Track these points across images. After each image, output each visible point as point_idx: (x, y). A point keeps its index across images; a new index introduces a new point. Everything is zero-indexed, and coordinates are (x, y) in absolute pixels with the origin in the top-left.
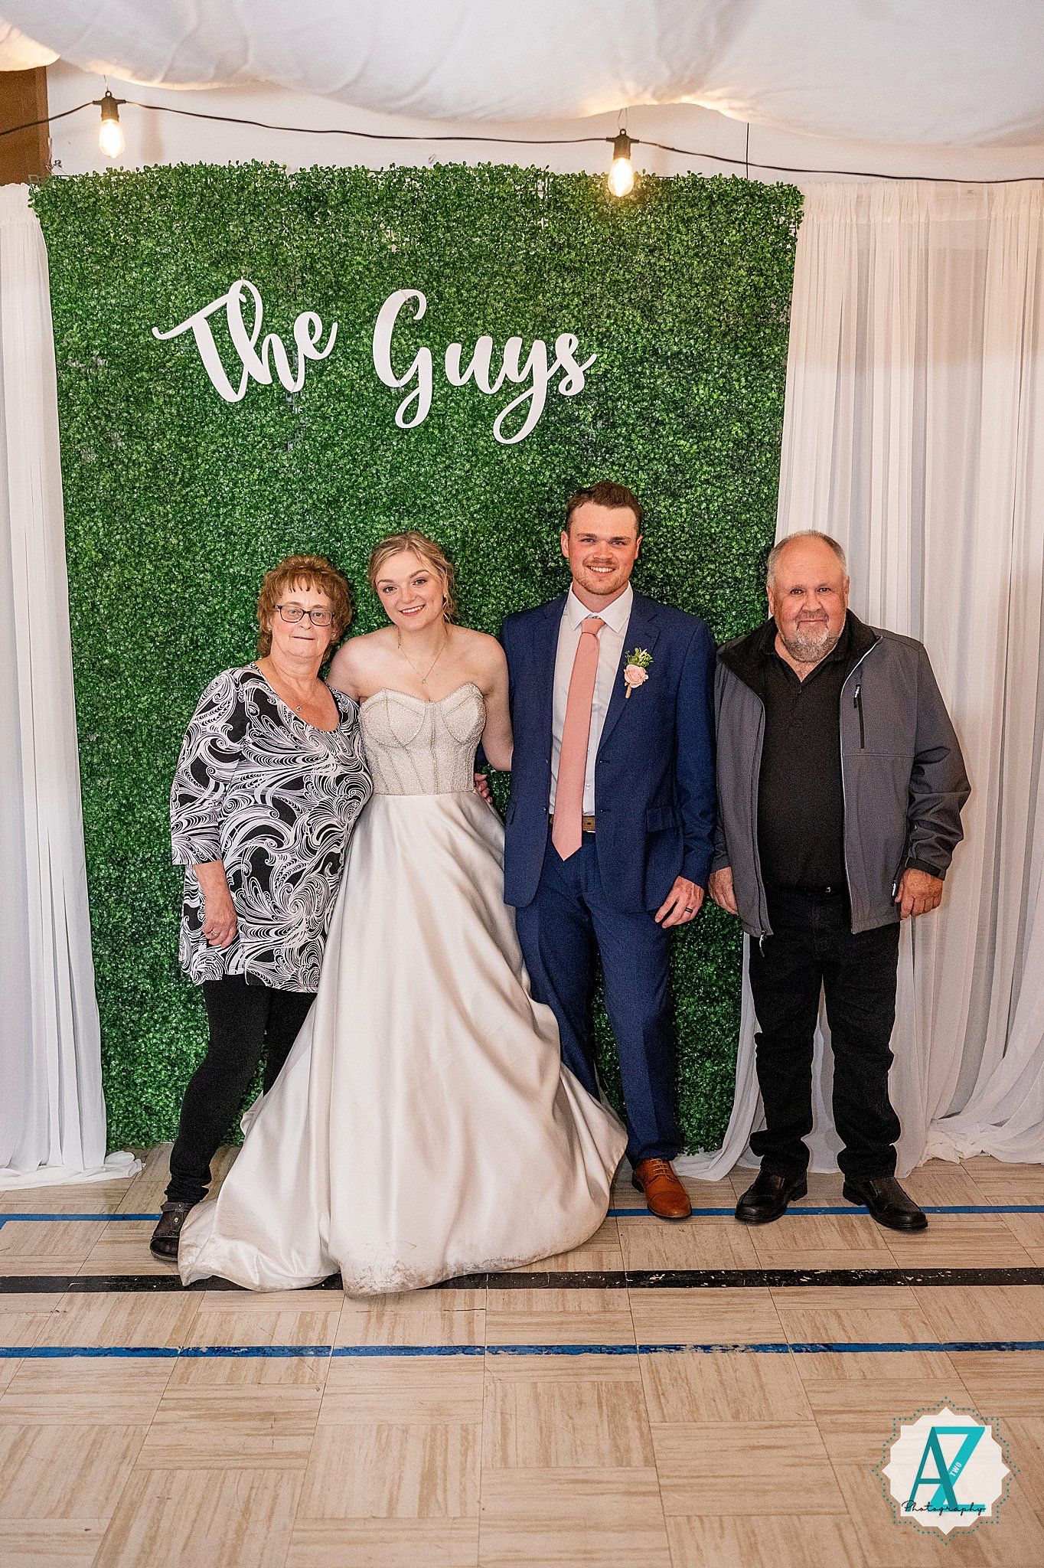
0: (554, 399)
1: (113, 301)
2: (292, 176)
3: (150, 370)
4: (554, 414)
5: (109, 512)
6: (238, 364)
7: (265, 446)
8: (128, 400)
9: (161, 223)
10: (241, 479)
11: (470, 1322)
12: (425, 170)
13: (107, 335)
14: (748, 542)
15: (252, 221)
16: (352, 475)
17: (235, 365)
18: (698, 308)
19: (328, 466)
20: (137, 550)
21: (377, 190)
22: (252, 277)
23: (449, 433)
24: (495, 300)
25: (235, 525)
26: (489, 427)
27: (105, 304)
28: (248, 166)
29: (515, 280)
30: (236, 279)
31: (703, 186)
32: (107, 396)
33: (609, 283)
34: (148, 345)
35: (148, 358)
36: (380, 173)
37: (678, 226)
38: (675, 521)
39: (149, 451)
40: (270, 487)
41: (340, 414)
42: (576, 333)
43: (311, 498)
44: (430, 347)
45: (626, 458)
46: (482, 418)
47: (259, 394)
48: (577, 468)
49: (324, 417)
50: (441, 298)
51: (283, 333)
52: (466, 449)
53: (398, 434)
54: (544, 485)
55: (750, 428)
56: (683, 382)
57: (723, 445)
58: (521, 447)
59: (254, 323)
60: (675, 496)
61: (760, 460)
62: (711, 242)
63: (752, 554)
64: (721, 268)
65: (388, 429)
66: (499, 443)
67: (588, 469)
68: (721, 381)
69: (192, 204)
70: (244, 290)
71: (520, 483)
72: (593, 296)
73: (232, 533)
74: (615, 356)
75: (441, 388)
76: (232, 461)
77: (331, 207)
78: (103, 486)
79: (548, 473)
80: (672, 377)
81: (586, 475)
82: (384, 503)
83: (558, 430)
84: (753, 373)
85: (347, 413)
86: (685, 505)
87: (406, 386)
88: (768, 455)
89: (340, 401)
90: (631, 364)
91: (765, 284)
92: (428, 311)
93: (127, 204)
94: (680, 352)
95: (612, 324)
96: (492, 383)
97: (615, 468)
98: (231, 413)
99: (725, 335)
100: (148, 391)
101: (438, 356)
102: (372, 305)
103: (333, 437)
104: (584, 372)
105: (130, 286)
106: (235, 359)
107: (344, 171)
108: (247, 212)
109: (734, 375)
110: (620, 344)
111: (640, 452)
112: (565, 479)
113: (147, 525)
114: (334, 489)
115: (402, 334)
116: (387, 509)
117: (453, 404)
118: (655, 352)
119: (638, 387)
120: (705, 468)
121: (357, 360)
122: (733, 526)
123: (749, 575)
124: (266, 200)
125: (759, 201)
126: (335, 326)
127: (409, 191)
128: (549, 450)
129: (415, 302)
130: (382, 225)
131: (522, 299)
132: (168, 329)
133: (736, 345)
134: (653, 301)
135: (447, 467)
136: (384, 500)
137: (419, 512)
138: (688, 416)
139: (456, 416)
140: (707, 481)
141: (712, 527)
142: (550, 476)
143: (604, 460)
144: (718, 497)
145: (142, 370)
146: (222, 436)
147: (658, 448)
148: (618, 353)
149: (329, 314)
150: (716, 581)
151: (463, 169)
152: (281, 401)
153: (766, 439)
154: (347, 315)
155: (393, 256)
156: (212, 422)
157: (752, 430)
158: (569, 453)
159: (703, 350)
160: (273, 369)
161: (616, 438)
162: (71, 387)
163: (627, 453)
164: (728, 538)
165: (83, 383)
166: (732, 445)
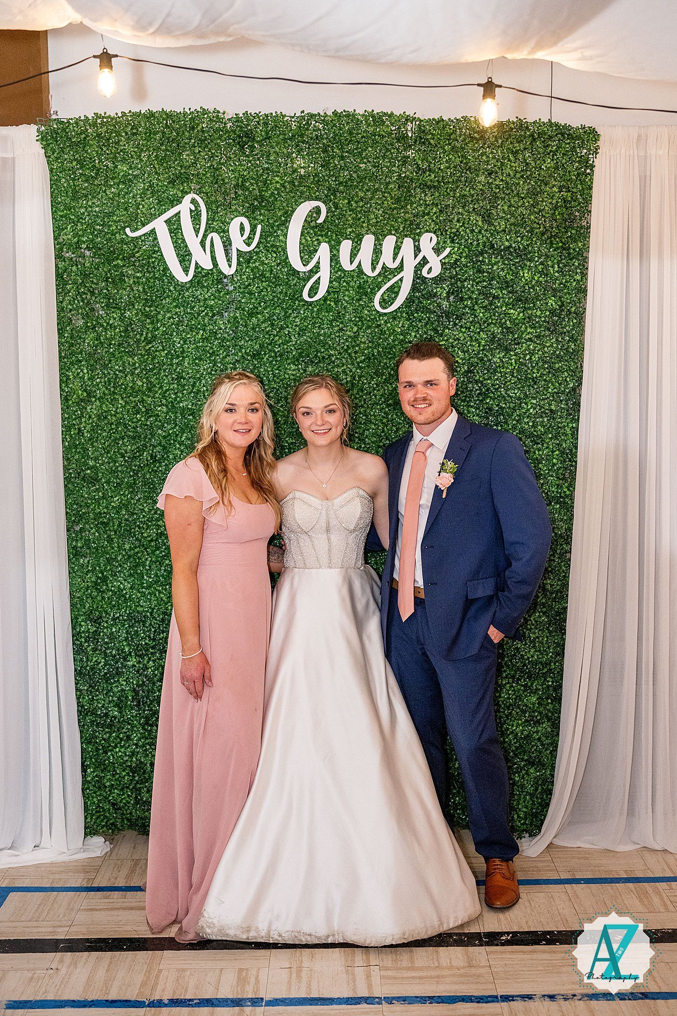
0: (419, 280)
1: (97, 209)
2: (229, 120)
3: (123, 259)
4: (418, 291)
5: (92, 362)
6: (188, 255)
7: (207, 314)
8: (107, 281)
9: (133, 153)
10: (188, 338)
11: (368, 976)
12: (326, 115)
13: (92, 233)
14: (560, 384)
15: (200, 151)
16: (270, 335)
17: (186, 256)
18: (523, 215)
19: (253, 329)
20: (112, 389)
21: (291, 130)
22: (199, 192)
23: (342, 304)
24: (376, 208)
25: (185, 372)
26: (371, 300)
27: (91, 211)
28: (198, 112)
29: (390, 194)
30: (187, 193)
31: (527, 128)
32: (92, 278)
33: (459, 197)
34: (122, 241)
35: (122, 250)
36: (293, 117)
37: (508, 156)
38: (507, 368)
39: (122, 318)
40: (211, 343)
41: (262, 291)
42: (435, 233)
43: (241, 351)
44: (329, 242)
45: (471, 322)
46: (366, 294)
47: (203, 276)
48: (435, 330)
49: (251, 293)
50: (336, 208)
51: (221, 232)
52: (354, 316)
53: (304, 305)
55: (561, 301)
56: (513, 268)
57: (542, 313)
58: (394, 316)
59: (200, 225)
60: (507, 350)
61: (568, 325)
62: (533, 167)
63: (563, 393)
64: (540, 186)
65: (297, 302)
66: (378, 312)
67: (443, 331)
68: (540, 267)
69: (155, 139)
70: (193, 201)
71: (394, 341)
72: (447, 206)
73: (182, 377)
74: (463, 249)
75: (336, 272)
76: (182, 325)
77: (258, 142)
78: (88, 343)
79: (413, 334)
80: (504, 264)
81: (441, 335)
82: (294, 356)
83: (421, 302)
84: (564, 261)
85: (267, 290)
86: (514, 357)
87: (311, 271)
88: (575, 321)
89: (262, 282)
90: (475, 255)
91: (572, 198)
92: (327, 217)
93: (108, 140)
94: (511, 246)
95: (461, 226)
96: (374, 269)
97: (464, 330)
98: (182, 290)
99: (543, 234)
100: (122, 274)
101: (334, 249)
102: (286, 213)
103: (257, 308)
104: (441, 261)
105: (109, 198)
106: (186, 251)
107: (267, 116)
108: (196, 145)
109: (550, 263)
110: (466, 240)
111: (481, 319)
113: (120, 371)
114: (258, 346)
115: (308, 233)
116: (296, 360)
117: (345, 284)
118: (492, 246)
119: (480, 271)
120: (529, 330)
121: (275, 252)
122: (549, 372)
123: (561, 407)
124: (210, 136)
125: (568, 138)
126: (259, 227)
127: (314, 130)
128: (414, 317)
129: (318, 210)
130: (294, 155)
131: (395, 208)
132: (137, 229)
133: (551, 241)
134: (491, 210)
135: (341, 330)
136: (294, 353)
137: (320, 362)
138: (516, 292)
139: (347, 293)
140: (530, 340)
141: (534, 373)
142: (415, 336)
143: (455, 325)
144: (538, 351)
145: (117, 259)
146: (176, 307)
147: (495, 315)
148: (465, 247)
149: (255, 219)
150: (537, 412)
151: (354, 115)
152: (219, 281)
153: (573, 309)
154: (268, 219)
155: (301, 177)
156: (168, 296)
157: (563, 303)
158: (429, 319)
159: (527, 245)
160: (214, 258)
161: (464, 308)
162: (65, 271)
163: (471, 319)
164: (545, 380)
165: (74, 268)
166: (548, 313)
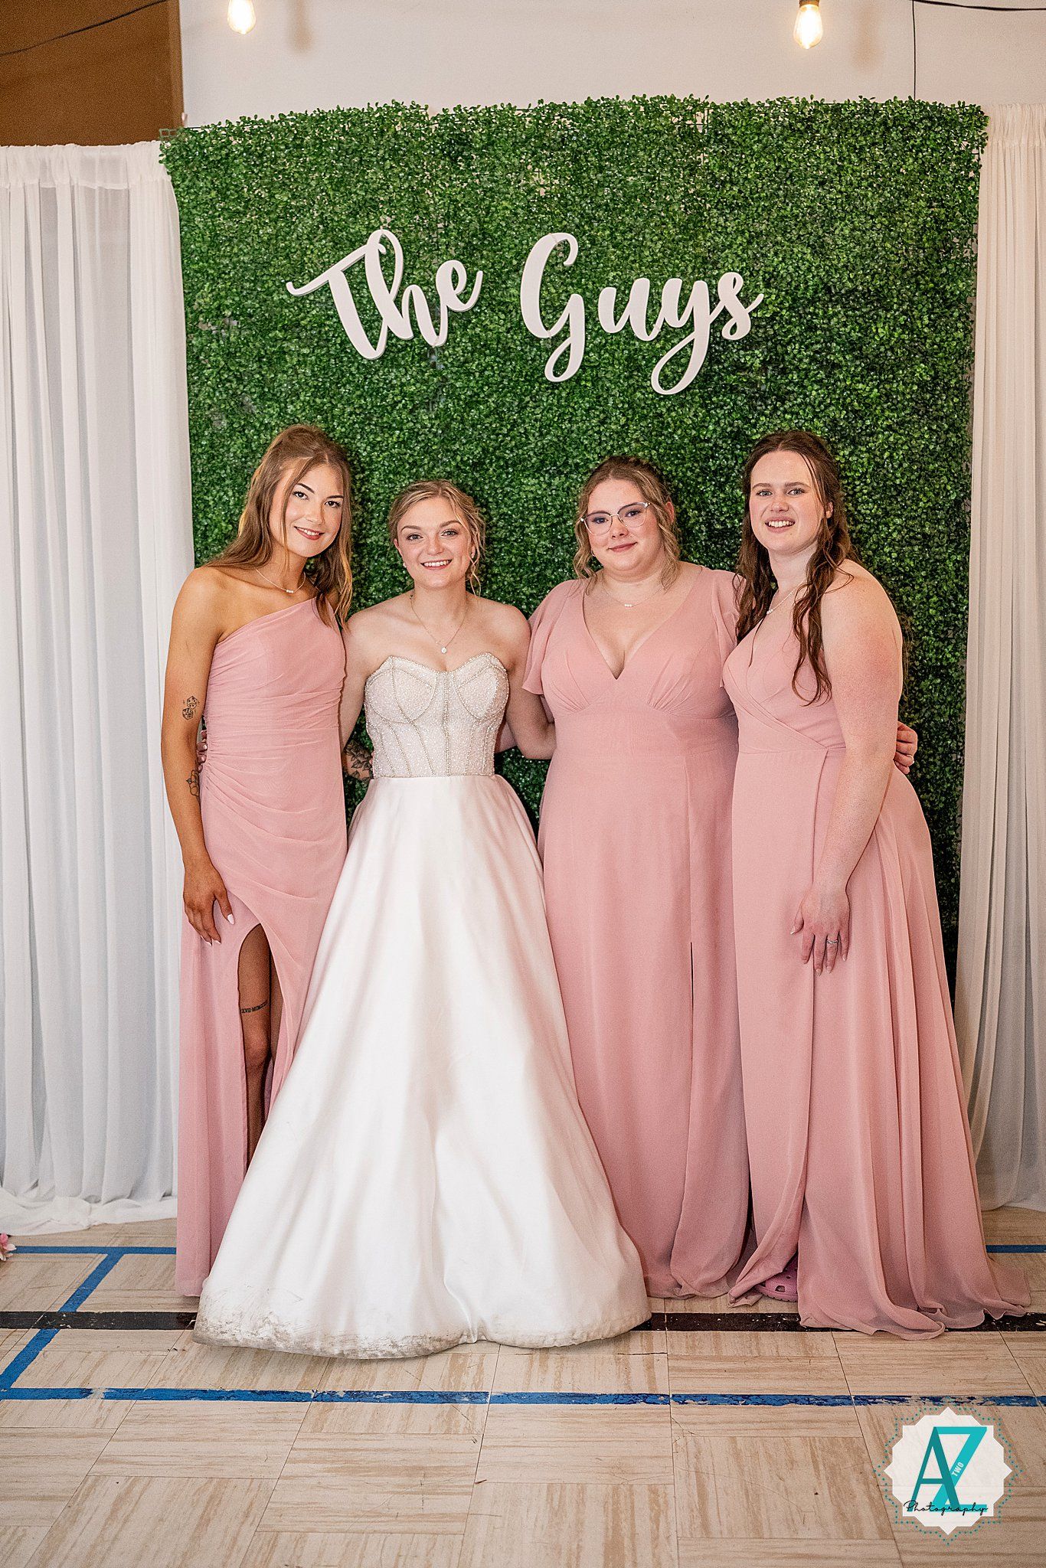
0: (717, 345)
1: (246, 259)
2: (434, 118)
3: (284, 328)
4: (718, 362)
5: (240, 480)
6: (377, 320)
7: (405, 407)
8: (260, 361)
9: (296, 175)
10: (379, 442)
11: (650, 1367)
12: (575, 106)
13: (239, 294)
15: (392, 167)
16: (498, 435)
17: (374, 321)
18: (874, 242)
19: (473, 425)
21: (525, 129)
22: (392, 227)
23: (604, 385)
24: (652, 241)
25: (373, 492)
26: (647, 378)
27: (239, 262)
28: (388, 107)
29: (673, 220)
30: (374, 229)
31: (876, 112)
32: (240, 357)
33: (775, 219)
34: (281, 303)
35: (281, 316)
36: (527, 111)
37: (849, 155)
38: (856, 471)
39: (282, 414)
40: (411, 449)
41: (485, 369)
42: (741, 273)
43: (454, 459)
44: (583, 294)
45: (799, 405)
46: (639, 368)
47: (399, 351)
48: (745, 419)
49: (469, 373)
50: (593, 243)
51: (424, 285)
52: (622, 402)
53: (547, 389)
54: (708, 441)
55: (935, 369)
56: (860, 320)
57: (906, 388)
58: (682, 398)
59: (393, 275)
60: (855, 444)
61: (946, 404)
62: (887, 171)
63: (942, 508)
64: (899, 199)
65: (537, 386)
66: (658, 395)
67: (758, 419)
68: (902, 319)
69: (329, 153)
70: (384, 241)
71: (682, 438)
72: (759, 234)
73: (369, 500)
74: (784, 297)
75: (594, 338)
76: (369, 424)
77: (476, 150)
78: (235, 453)
79: (711, 427)
80: (847, 316)
82: (533, 465)
83: (722, 379)
84: (937, 310)
85: (493, 367)
86: (866, 455)
87: (557, 336)
88: (957, 400)
89: (486, 355)
90: (802, 306)
91: (947, 216)
92: (579, 257)
93: (260, 156)
94: (856, 289)
95: (781, 262)
96: (649, 329)
97: (788, 416)
98: (369, 373)
99: (904, 270)
100: (282, 352)
101: (591, 305)
102: (518, 253)
103: (478, 395)
104: (750, 314)
105: (263, 241)
106: (374, 314)
107: (488, 110)
108: (387, 157)
109: (916, 313)
110: (788, 283)
111: (815, 399)
112: (732, 431)
114: (480, 449)
115: (551, 281)
116: (538, 470)
117: (607, 355)
118: (828, 290)
119: (810, 328)
120: (887, 413)
121: (503, 312)
122: (920, 476)
123: (939, 531)
124: (407, 143)
125: (939, 125)
126: (480, 275)
127: (558, 129)
128: (713, 403)
129: (565, 247)
130: (530, 167)
131: (680, 240)
132: (303, 285)
133: (917, 280)
134: (825, 236)
135: (602, 422)
136: (533, 461)
137: (571, 472)
138: (867, 357)
139: (610, 368)
140: (889, 427)
141: (897, 478)
142: (715, 430)
143: (776, 409)
144: (902, 445)
145: (275, 329)
146: (360, 397)
147: (835, 393)
148: (787, 293)
149: (474, 264)
150: (903, 537)
151: (617, 106)
152: (423, 357)
153: (954, 382)
154: (493, 264)
155: (540, 199)
156: (349, 382)
157: (937, 373)
158: (735, 404)
159: (881, 287)
160: (414, 323)
161: (787, 384)
162: (201, 350)
163: (799, 400)
164: (914, 490)
165: (214, 345)
166: (915, 388)
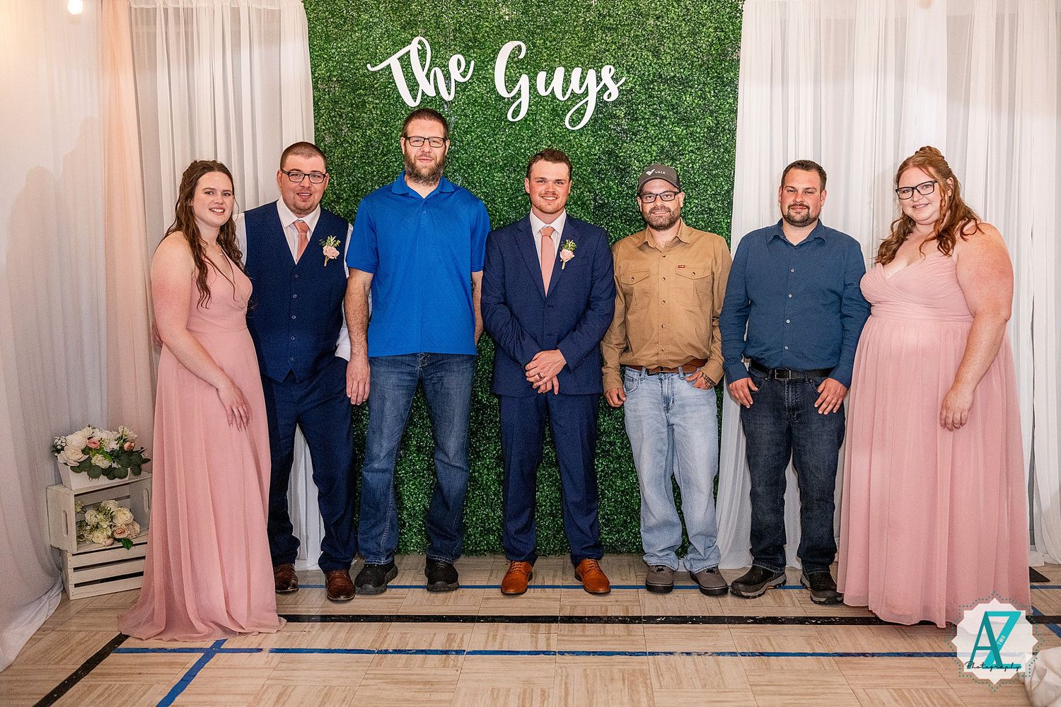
0: (601, 104)
1: (345, 50)
3: (365, 89)
4: (601, 113)
8: (352, 106)
13: (341, 69)
14: (717, 187)
16: (481, 149)
18: (685, 51)
19: (468, 144)
20: (356, 193)
22: (425, 35)
23: (539, 124)
24: (566, 47)
26: (563, 120)
27: (341, 51)
29: (578, 35)
30: (415, 36)
32: (340, 104)
33: (633, 37)
34: (364, 75)
35: (364, 82)
39: (364, 135)
41: (475, 113)
42: (614, 66)
44: (528, 74)
45: (644, 138)
46: (558, 115)
47: (428, 103)
48: (615, 144)
49: (466, 116)
50: (534, 47)
51: (442, 67)
52: (549, 133)
53: (509, 125)
54: (595, 155)
55: (717, 120)
56: (677, 93)
57: (701, 130)
58: (581, 132)
60: (673, 159)
61: (723, 139)
63: (719, 194)
64: (698, 28)
65: (503, 123)
66: (568, 130)
67: (622, 144)
68: (699, 93)
71: (581, 153)
72: (624, 44)
74: (637, 79)
75: (534, 98)
78: (337, 156)
79: (597, 148)
80: (671, 91)
81: (621, 148)
82: (501, 166)
83: (603, 122)
84: (718, 88)
85: (479, 113)
86: (679, 166)
88: (728, 136)
89: (475, 106)
90: (647, 84)
91: (725, 36)
92: (527, 53)
94: (675, 76)
95: (635, 60)
97: (639, 144)
99: (701, 66)
100: (364, 101)
101: (533, 80)
102: (494, 51)
103: (471, 127)
105: (354, 41)
109: (707, 89)
110: (639, 71)
111: (653, 135)
113: (361, 178)
115: (512, 67)
116: (502, 169)
117: (541, 107)
118: (660, 76)
119: (650, 96)
120: (691, 143)
121: (485, 83)
122: (708, 177)
123: (718, 206)
128: (598, 134)
130: (500, 5)
131: (582, 46)
132: (376, 65)
133: (708, 72)
134: (659, 47)
135: (537, 144)
136: (500, 164)
137: (521, 170)
138: (680, 113)
139: (543, 115)
140: (692, 151)
141: (695, 178)
142: (599, 150)
143: (632, 139)
144: (699, 160)
145: (360, 89)
147: (663, 132)
148: (638, 77)
149: (469, 56)
152: (441, 106)
153: (727, 127)
154: (480, 56)
155: (506, 22)
156: (400, 119)
157: (718, 122)
158: (610, 135)
159: (689, 75)
161: (638, 127)
162: (320, 99)
163: (644, 135)
164: (705, 184)
165: (327, 97)
166: (706, 130)
